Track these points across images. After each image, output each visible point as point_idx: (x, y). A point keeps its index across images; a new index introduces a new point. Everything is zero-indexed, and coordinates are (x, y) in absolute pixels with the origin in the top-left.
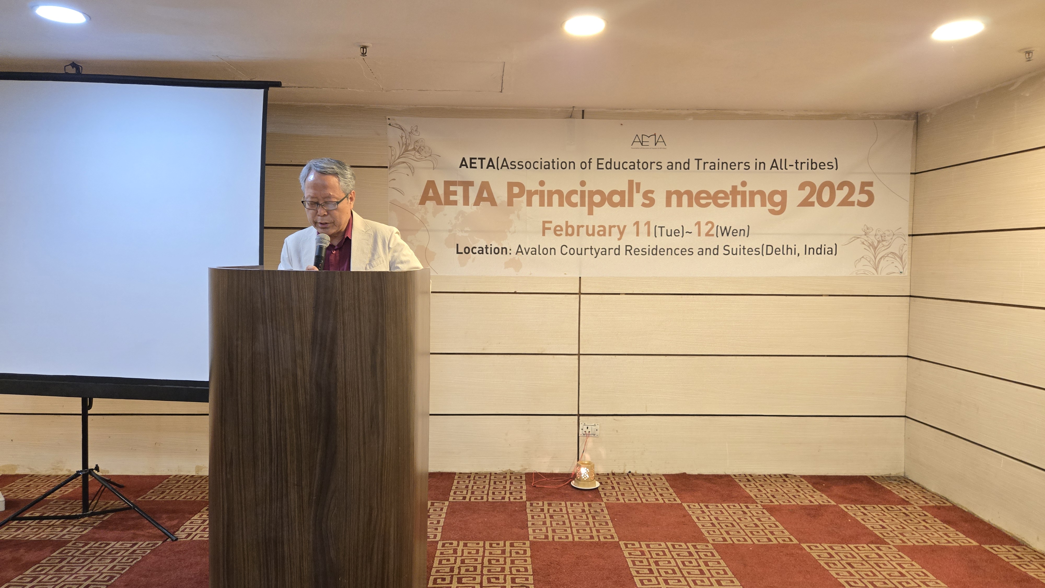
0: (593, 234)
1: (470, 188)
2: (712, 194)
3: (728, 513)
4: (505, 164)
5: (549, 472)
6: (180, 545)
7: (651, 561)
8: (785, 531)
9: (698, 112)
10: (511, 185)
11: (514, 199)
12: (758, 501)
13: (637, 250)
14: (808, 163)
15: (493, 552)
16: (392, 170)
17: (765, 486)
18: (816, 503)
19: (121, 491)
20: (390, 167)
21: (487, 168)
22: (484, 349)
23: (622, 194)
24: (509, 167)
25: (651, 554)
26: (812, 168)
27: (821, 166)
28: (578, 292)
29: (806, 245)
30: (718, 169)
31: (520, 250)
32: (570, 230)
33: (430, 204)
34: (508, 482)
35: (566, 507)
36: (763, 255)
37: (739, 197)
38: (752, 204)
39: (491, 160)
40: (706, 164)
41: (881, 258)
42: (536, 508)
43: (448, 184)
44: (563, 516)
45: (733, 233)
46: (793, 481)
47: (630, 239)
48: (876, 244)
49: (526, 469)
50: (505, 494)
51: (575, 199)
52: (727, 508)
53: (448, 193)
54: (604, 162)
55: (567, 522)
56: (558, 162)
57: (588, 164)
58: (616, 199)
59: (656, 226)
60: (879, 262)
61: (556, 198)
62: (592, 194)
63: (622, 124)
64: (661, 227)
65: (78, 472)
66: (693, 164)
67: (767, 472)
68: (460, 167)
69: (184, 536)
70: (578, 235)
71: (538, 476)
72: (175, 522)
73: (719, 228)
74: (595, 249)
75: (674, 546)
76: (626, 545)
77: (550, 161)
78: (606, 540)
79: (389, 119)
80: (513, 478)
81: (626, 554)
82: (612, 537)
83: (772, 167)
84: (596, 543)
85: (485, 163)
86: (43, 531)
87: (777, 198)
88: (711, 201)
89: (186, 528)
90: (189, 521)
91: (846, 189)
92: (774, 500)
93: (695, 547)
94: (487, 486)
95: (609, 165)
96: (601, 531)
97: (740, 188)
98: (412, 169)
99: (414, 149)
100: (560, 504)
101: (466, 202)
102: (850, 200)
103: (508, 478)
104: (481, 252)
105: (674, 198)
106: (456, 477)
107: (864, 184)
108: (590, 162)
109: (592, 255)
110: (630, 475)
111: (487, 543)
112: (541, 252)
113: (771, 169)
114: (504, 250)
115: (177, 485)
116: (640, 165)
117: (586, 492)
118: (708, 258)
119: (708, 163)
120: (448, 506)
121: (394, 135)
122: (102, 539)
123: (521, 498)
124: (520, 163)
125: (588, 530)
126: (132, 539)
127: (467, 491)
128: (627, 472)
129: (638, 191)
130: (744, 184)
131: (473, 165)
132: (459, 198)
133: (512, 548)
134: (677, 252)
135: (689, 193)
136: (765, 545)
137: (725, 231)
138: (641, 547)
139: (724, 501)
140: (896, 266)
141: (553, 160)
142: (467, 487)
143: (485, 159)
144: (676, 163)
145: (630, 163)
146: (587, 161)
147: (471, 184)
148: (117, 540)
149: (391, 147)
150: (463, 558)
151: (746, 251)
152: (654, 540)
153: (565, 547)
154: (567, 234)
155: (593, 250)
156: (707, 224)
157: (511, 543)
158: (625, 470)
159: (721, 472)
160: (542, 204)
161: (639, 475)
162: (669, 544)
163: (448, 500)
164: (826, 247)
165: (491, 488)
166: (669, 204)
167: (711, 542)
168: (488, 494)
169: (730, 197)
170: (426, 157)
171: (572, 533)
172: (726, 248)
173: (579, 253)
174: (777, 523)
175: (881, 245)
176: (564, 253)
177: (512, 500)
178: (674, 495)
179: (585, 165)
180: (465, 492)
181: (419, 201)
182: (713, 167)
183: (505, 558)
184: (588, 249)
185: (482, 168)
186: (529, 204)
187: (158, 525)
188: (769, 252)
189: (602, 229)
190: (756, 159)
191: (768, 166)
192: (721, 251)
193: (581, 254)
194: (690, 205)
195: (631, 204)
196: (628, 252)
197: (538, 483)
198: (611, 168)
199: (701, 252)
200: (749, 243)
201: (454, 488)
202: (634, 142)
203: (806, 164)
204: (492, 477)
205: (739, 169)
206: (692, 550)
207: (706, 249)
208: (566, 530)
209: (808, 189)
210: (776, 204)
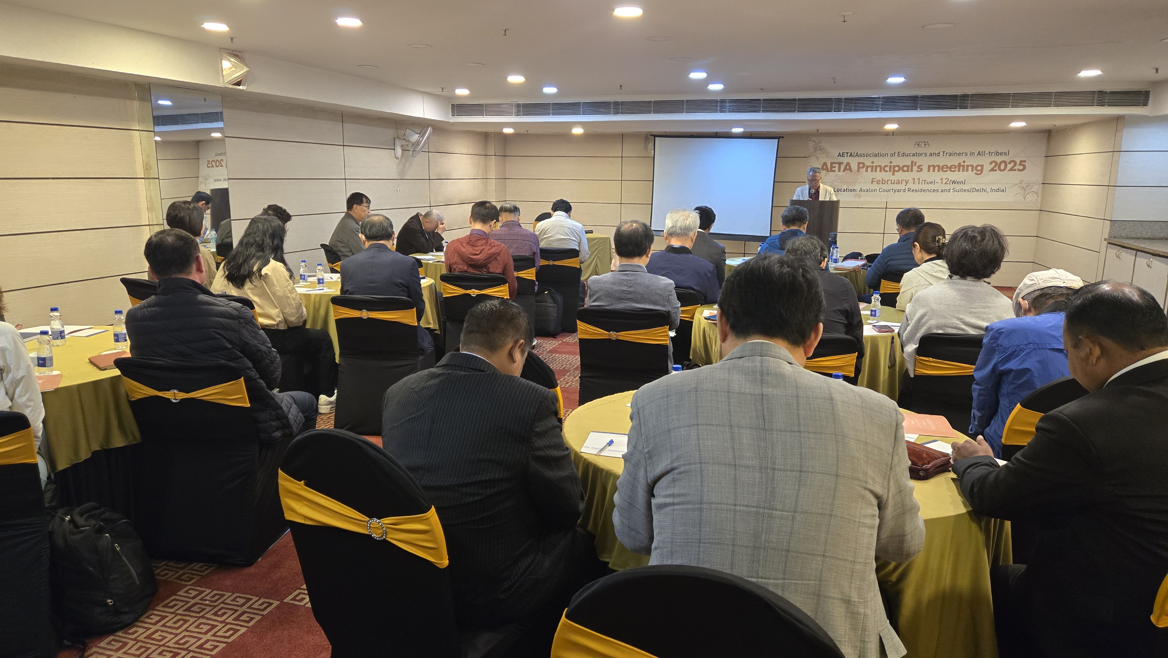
0: (894, 184)
1: (842, 165)
2: (949, 166)
4: (857, 155)
9: (945, 131)
10: (859, 164)
11: (860, 169)
13: (913, 190)
14: (996, 152)
16: (809, 157)
21: (850, 157)
23: (908, 166)
24: (859, 156)
26: (997, 155)
27: (1001, 154)
28: (885, 208)
29: (991, 188)
30: (953, 156)
31: (861, 190)
32: (884, 182)
36: (971, 192)
37: (961, 168)
38: (967, 171)
39: (851, 153)
41: (1027, 194)
43: (832, 163)
45: (957, 183)
47: (910, 185)
48: (1025, 188)
51: (887, 169)
53: (832, 167)
54: (901, 153)
56: (881, 154)
58: (905, 169)
59: (922, 180)
61: (878, 169)
62: (894, 167)
63: (910, 137)
64: (925, 181)
66: (941, 154)
68: (838, 156)
70: (887, 184)
73: (951, 181)
74: (894, 190)
77: (877, 154)
79: (809, 137)
83: (978, 154)
85: (849, 154)
87: (979, 168)
88: (948, 169)
91: (1012, 164)
95: (903, 155)
97: (962, 164)
98: (818, 158)
99: (819, 150)
101: (839, 171)
102: (1014, 168)
104: (845, 191)
105: (932, 168)
107: (1021, 162)
108: (895, 154)
109: (893, 192)
112: (870, 191)
114: (854, 190)
116: (917, 154)
118: (945, 194)
119: (948, 153)
121: (811, 144)
124: (864, 155)
129: (915, 165)
130: (964, 162)
131: (843, 156)
132: (837, 169)
134: (931, 191)
135: (938, 166)
137: (954, 182)
140: (1034, 197)
144: (934, 154)
145: (913, 153)
146: (893, 153)
147: (842, 163)
149: (809, 149)
151: (963, 190)
154: (882, 183)
156: (946, 179)
160: (872, 171)
164: (1001, 189)
166: (929, 171)
169: (957, 167)
170: (823, 153)
172: (954, 189)
175: (1027, 188)
176: (880, 191)
179: (893, 155)
182: (950, 155)
185: (847, 156)
186: (867, 171)
188: (974, 191)
189: (898, 181)
190: (971, 151)
191: (976, 154)
192: (952, 190)
194: (939, 171)
195: (912, 171)
196: (909, 191)
199: (942, 191)
200: (964, 187)
202: (915, 145)
203: (994, 153)
205: (962, 156)
207: (945, 190)
209: (994, 164)
210: (978, 171)
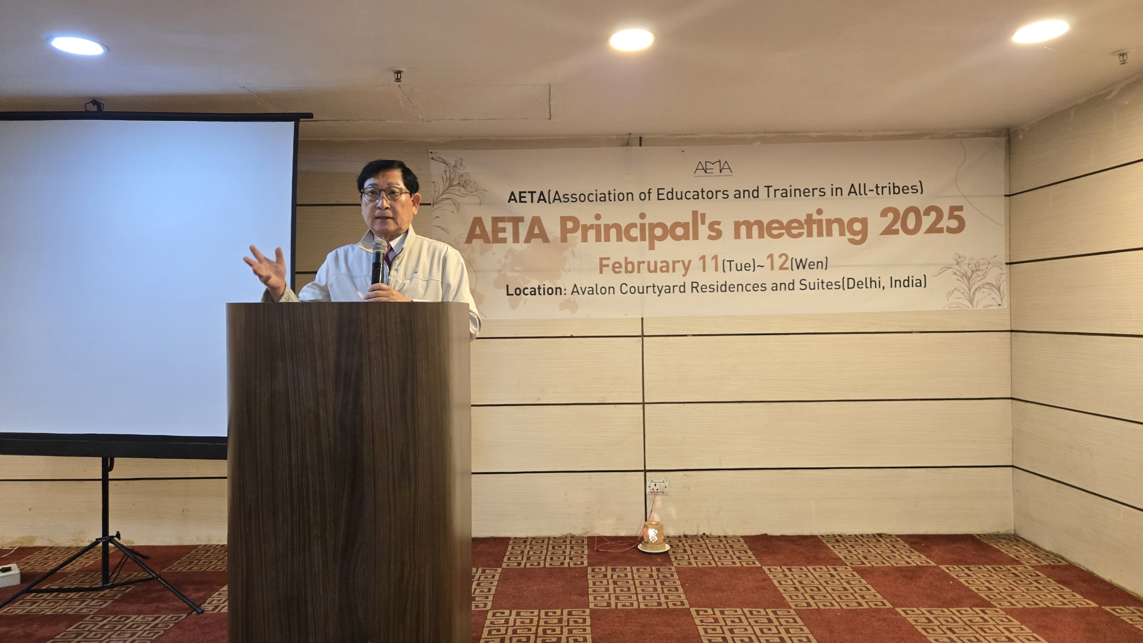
0: (655, 271)
1: (520, 224)
2: (785, 224)
3: (814, 576)
4: (557, 197)
5: (614, 535)
6: (206, 618)
7: (725, 628)
8: (877, 594)
9: (766, 135)
11: (568, 235)
12: (848, 563)
13: (704, 287)
14: (890, 187)
15: (549, 621)
16: (436, 206)
17: (856, 547)
18: (913, 564)
19: (145, 562)
20: (434, 204)
21: (538, 202)
22: (538, 399)
23: (685, 226)
24: (562, 201)
25: (725, 621)
26: (894, 193)
27: (904, 190)
28: (640, 334)
29: (891, 278)
30: (791, 196)
31: (575, 290)
32: (630, 267)
33: (477, 243)
34: (568, 547)
35: (632, 572)
36: (844, 289)
37: (815, 227)
38: (830, 234)
39: (542, 193)
40: (777, 192)
41: (976, 290)
42: (598, 573)
43: (496, 220)
44: (628, 582)
45: (809, 265)
46: (888, 540)
47: (696, 275)
48: (969, 275)
49: (588, 532)
50: (565, 559)
51: (635, 232)
52: (813, 571)
53: (496, 230)
54: (665, 192)
55: (632, 588)
56: (615, 194)
57: (647, 195)
58: (680, 231)
59: (724, 260)
60: (974, 294)
61: (613, 232)
62: (652, 227)
63: (683, 151)
64: (730, 261)
65: (97, 539)
66: (763, 192)
67: (858, 531)
68: (509, 202)
69: (211, 608)
70: (639, 272)
71: (601, 539)
72: (202, 594)
73: (794, 261)
74: (658, 287)
75: (751, 613)
76: (698, 612)
77: (607, 193)
78: (675, 607)
79: (431, 153)
80: (573, 542)
81: (697, 621)
82: (682, 603)
83: (850, 192)
84: (664, 610)
85: (536, 196)
86: (60, 605)
87: (857, 227)
88: (783, 231)
89: (213, 601)
90: (217, 593)
91: (933, 215)
92: (865, 561)
93: (775, 613)
94: (545, 552)
95: (670, 196)
96: (670, 597)
97: (815, 217)
98: (457, 206)
99: (459, 184)
100: (626, 569)
101: (516, 240)
102: (939, 226)
103: (568, 542)
104: (533, 293)
105: (743, 229)
106: (511, 542)
107: (953, 209)
108: (649, 193)
109: (655, 293)
110: (704, 537)
111: (543, 612)
112: (599, 292)
113: (849, 195)
114: (558, 290)
115: (206, 555)
116: (705, 194)
117: (653, 556)
118: (783, 294)
119: (779, 190)
120: (501, 573)
121: (437, 169)
122: (122, 613)
123: (582, 563)
124: (574, 196)
125: (655, 596)
126: (156, 612)
127: (523, 556)
128: (701, 533)
129: (703, 223)
130: (820, 212)
131: (523, 199)
132: (508, 235)
133: (569, 617)
134: (749, 287)
135: (759, 223)
136: (855, 610)
137: (801, 264)
138: (714, 614)
139: (809, 564)
140: (993, 298)
141: (609, 191)
142: (522, 552)
143: (535, 192)
144: (744, 191)
145: (694, 192)
146: (646, 192)
147: (521, 219)
148: (139, 613)
149: (434, 182)
150: (515, 628)
151: (825, 285)
152: (729, 606)
153: (628, 615)
154: (627, 271)
155: (656, 288)
156: (780, 256)
157: (569, 612)
158: (698, 532)
159: (806, 532)
160: (598, 239)
161: (715, 537)
162: (746, 610)
163: (501, 567)
164: (914, 279)
165: (549, 553)
167: (794, 607)
168: (545, 560)
169: (805, 226)
170: (472, 192)
171: (638, 600)
172: (803, 282)
173: (641, 291)
174: (869, 586)
175: (975, 275)
176: (624, 291)
177: (572, 565)
178: (753, 557)
179: (645, 196)
180: (520, 558)
181: (465, 240)
182: (785, 194)
183: (562, 627)
184: (650, 286)
185: (532, 202)
186: (585, 239)
187: (183, 598)
188: (851, 285)
189: (665, 264)
190: (832, 185)
191: (846, 191)
192: (797, 285)
193: (643, 293)
194: (761, 236)
195: (696, 237)
196: (694, 289)
197: (601, 547)
198: (672, 199)
199: (775, 287)
200: (828, 276)
201: (508, 553)
202: (697, 169)
203: (888, 188)
204: (551, 542)
205: (813, 196)
206: (772, 616)
207: (781, 284)
208: (630, 597)
209: (891, 216)
210: (856, 233)
